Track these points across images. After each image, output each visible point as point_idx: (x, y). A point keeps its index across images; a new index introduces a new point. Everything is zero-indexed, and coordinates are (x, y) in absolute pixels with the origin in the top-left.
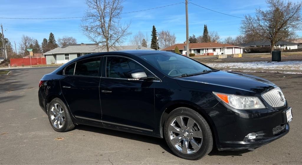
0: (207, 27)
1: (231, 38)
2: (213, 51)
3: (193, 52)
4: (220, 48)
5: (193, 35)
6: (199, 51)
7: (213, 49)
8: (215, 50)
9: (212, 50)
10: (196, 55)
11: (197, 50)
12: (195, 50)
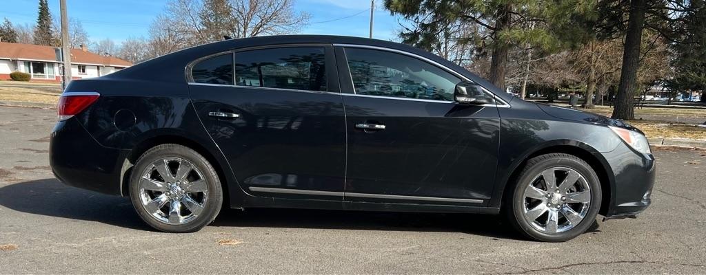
0: (46, 4)
1: (112, 44)
2: (80, 71)
3: (22, 69)
4: (98, 67)
5: (4, 21)
6: (39, 67)
7: (79, 67)
8: (84, 71)
9: (77, 69)
10: (32, 77)
11: (35, 64)
12: (27, 63)
